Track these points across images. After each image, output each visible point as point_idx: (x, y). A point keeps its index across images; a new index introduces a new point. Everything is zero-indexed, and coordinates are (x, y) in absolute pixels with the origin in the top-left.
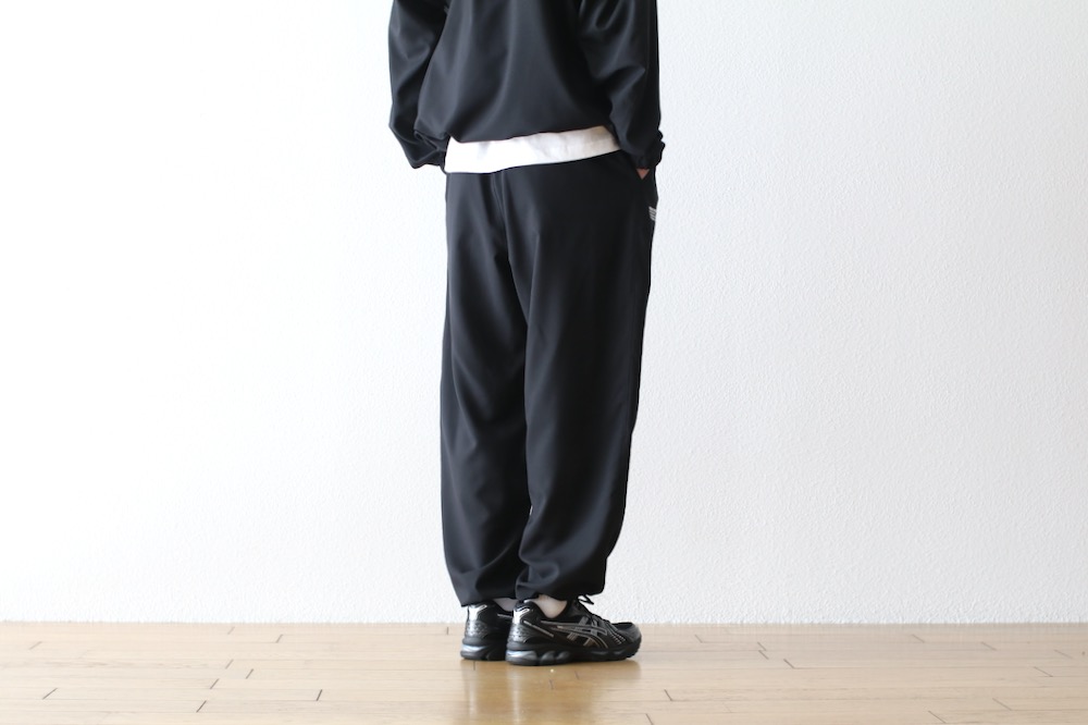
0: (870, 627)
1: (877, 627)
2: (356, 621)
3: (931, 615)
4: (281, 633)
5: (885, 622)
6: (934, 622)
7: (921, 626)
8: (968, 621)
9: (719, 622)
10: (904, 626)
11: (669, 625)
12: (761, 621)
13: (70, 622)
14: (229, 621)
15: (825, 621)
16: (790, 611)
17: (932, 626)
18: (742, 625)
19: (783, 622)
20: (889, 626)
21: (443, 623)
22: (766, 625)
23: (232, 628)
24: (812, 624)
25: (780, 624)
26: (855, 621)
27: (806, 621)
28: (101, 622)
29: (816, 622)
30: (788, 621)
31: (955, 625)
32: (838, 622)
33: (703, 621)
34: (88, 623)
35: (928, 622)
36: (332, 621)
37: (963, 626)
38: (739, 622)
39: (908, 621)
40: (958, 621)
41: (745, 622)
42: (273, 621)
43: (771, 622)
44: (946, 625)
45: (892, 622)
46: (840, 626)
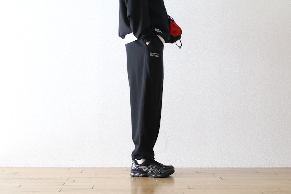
0: (244, 168)
1: (246, 168)
2: (103, 167)
3: (260, 165)
4: (82, 170)
5: (248, 167)
6: (261, 167)
7: (258, 168)
8: (271, 167)
9: (202, 167)
10: (253, 168)
11: (189, 168)
12: (214, 167)
13: (25, 167)
14: (68, 167)
15: (231, 167)
16: (222, 164)
17: (261, 168)
18: (209, 168)
19: (220, 167)
20: (249, 168)
21: (127, 167)
22: (215, 168)
23: (69, 169)
24: (228, 168)
25: (219, 168)
26: (240, 167)
27: (226, 167)
28: (33, 167)
29: (229, 167)
30: (221, 167)
31: (267, 168)
32: (235, 167)
33: (198, 167)
34: (29, 167)
35: (260, 167)
36: (96, 167)
37: (269, 168)
38: (208, 167)
39: (254, 167)
40: (268, 167)
41: (209, 167)
42: (80, 167)
43: (216, 167)
44: (265, 168)
45: (250, 167)
46: (236, 168)
